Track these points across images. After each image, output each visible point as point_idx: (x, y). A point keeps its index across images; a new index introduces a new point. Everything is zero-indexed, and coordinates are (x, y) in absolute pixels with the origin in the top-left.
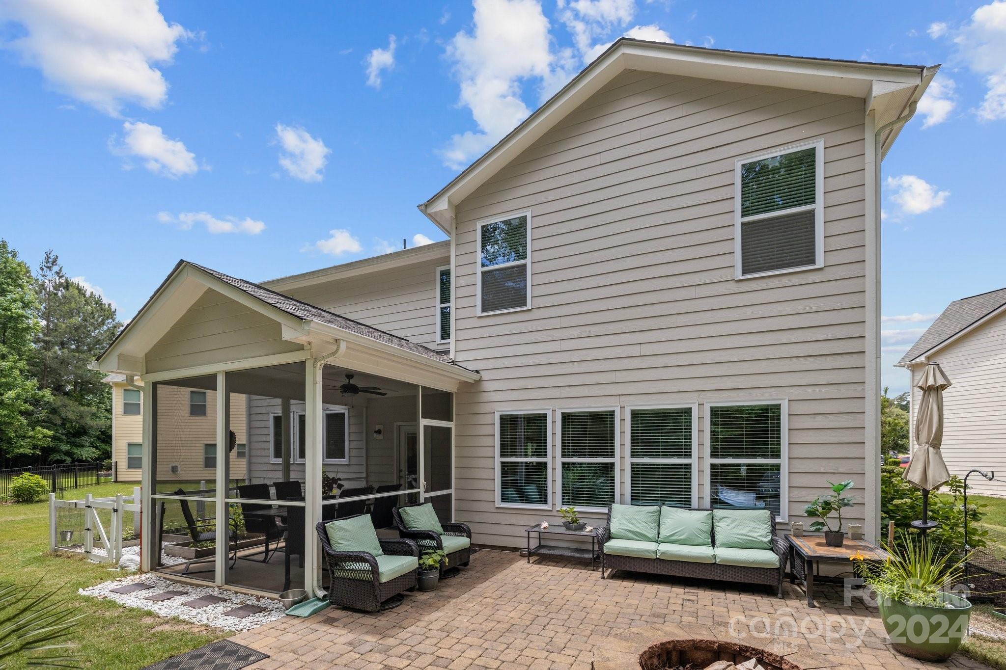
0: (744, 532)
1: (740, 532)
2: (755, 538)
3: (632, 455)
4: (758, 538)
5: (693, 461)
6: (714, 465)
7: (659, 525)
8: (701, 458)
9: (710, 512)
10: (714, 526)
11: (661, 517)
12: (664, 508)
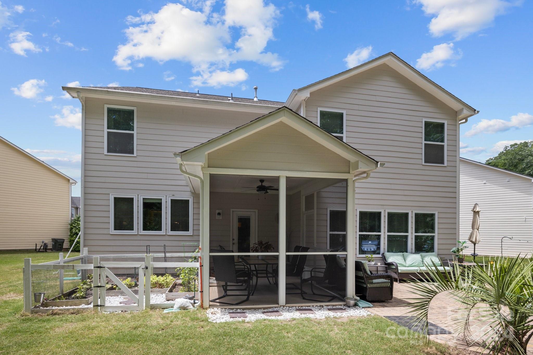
3: (388, 232)
5: (409, 234)
6: (415, 236)
7: (405, 260)
8: (412, 233)
9: (420, 254)
10: (423, 259)
11: (405, 257)
12: (405, 253)
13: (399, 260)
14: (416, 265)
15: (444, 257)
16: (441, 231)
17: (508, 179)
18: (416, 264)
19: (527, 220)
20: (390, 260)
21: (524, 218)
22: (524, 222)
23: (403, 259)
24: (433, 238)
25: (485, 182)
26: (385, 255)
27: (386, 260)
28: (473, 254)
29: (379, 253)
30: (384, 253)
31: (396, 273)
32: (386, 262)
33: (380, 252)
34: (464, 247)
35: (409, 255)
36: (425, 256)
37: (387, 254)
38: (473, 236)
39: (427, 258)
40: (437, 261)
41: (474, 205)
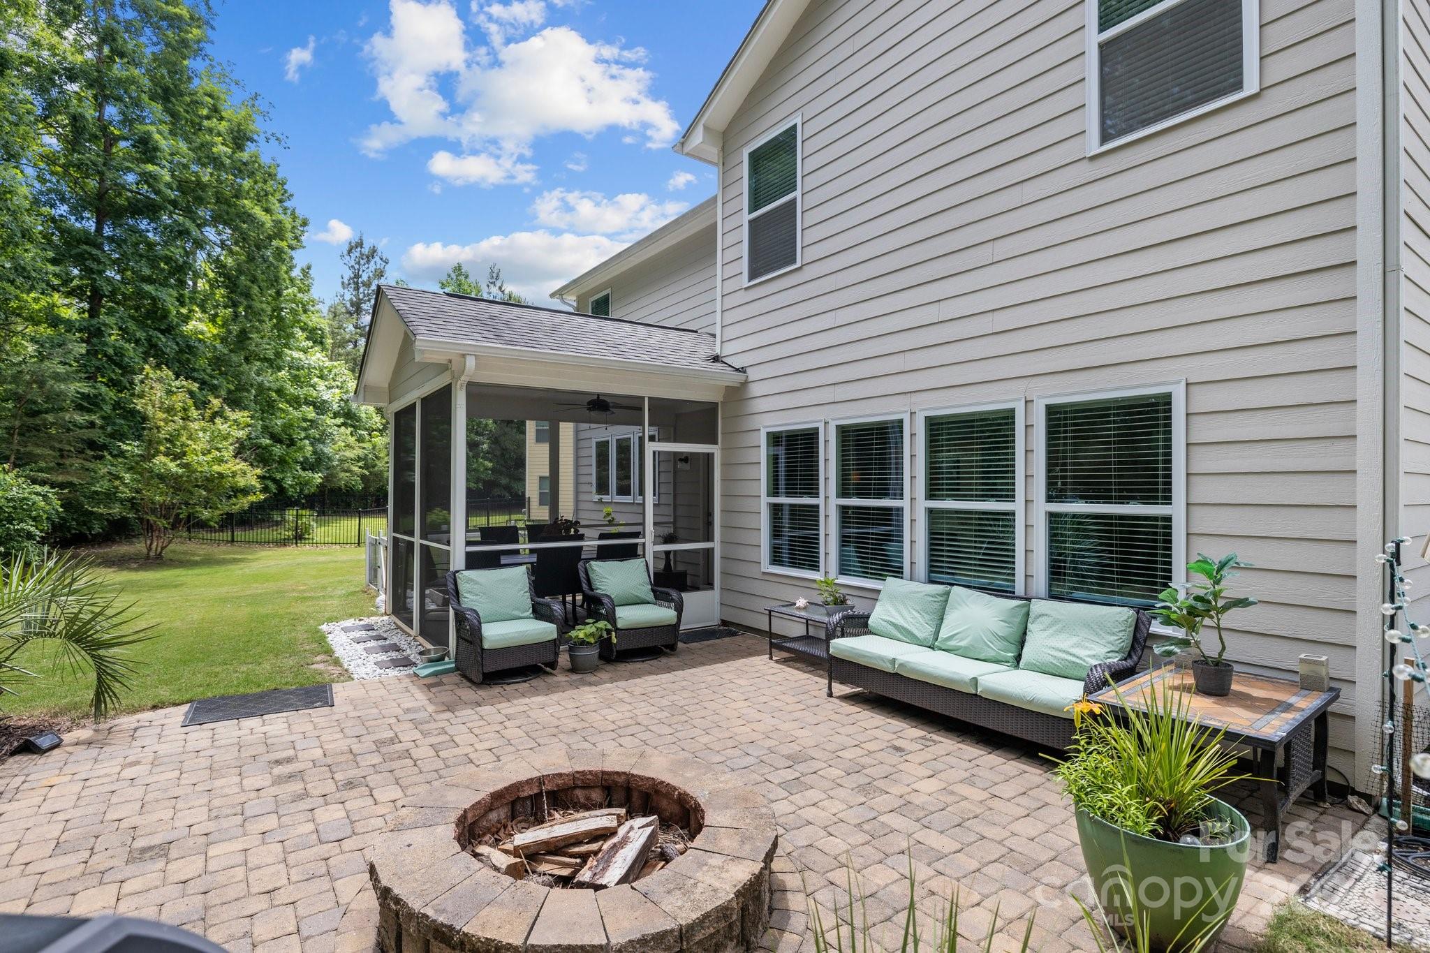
0: (1065, 646)
1: (1057, 645)
2: (1081, 659)
3: (929, 496)
4: (1088, 659)
5: (1018, 506)
6: (1053, 515)
7: (943, 619)
8: (1030, 502)
10: (1026, 630)
11: (948, 606)
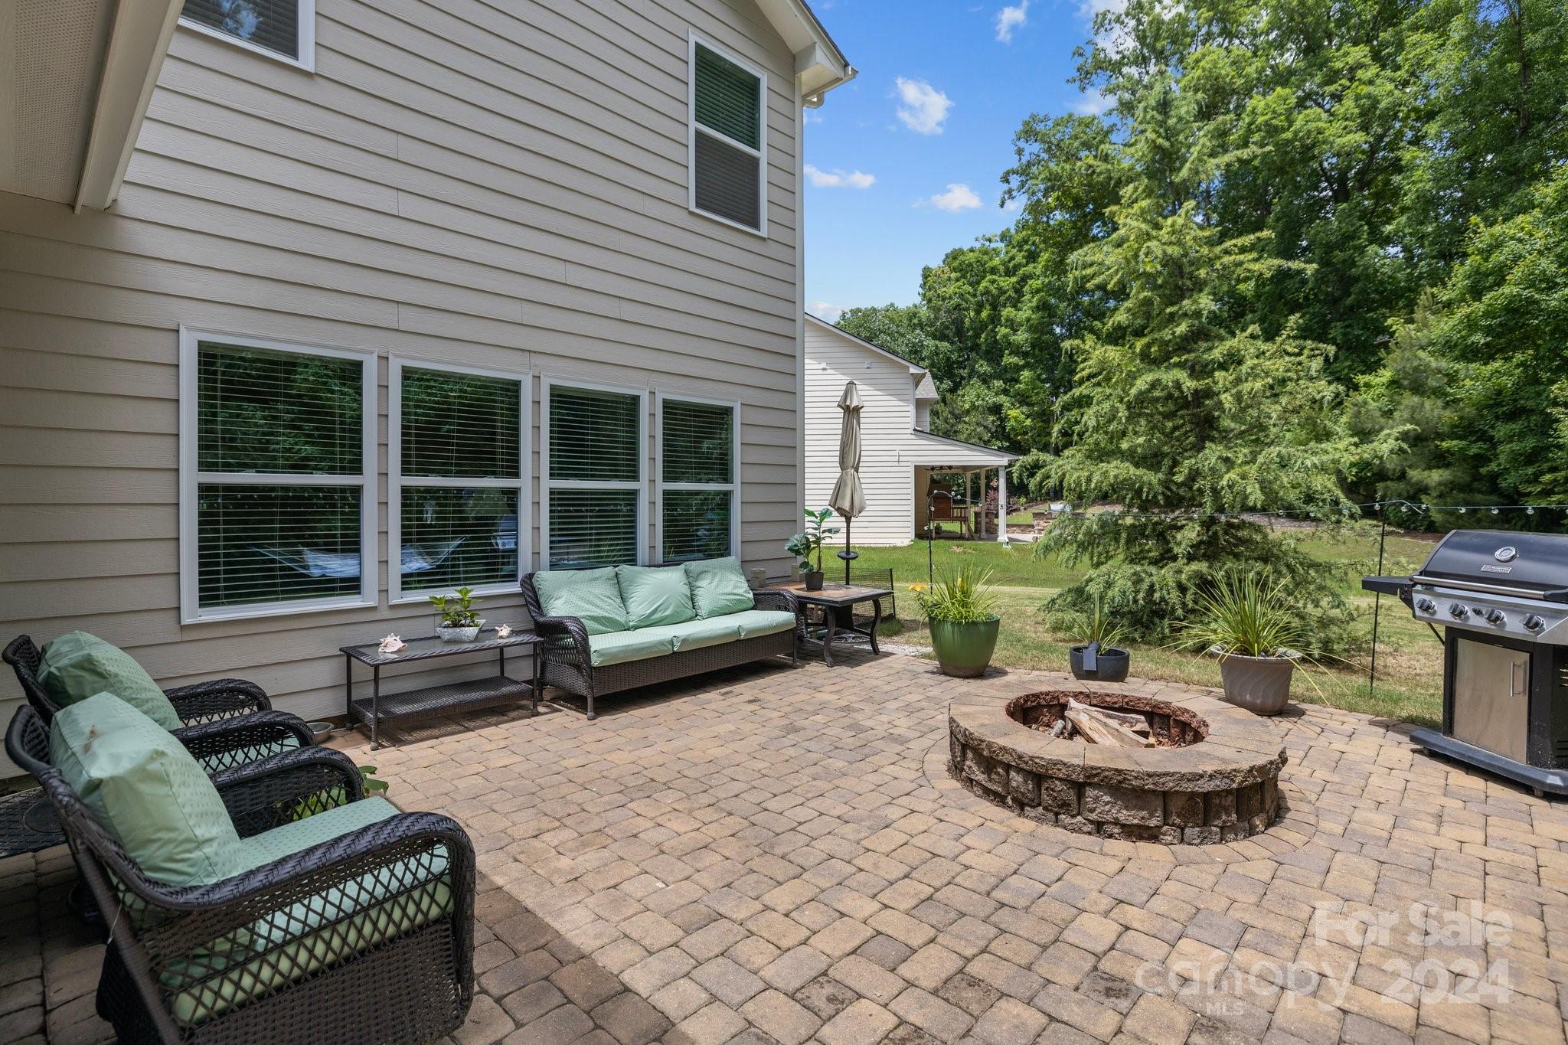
3: (551, 475)
5: (642, 486)
6: (666, 493)
7: (623, 600)
8: (652, 481)
9: (682, 566)
10: (692, 588)
11: (623, 585)
12: (625, 569)
13: (599, 603)
14: (667, 617)
15: (764, 572)
16: (754, 475)
17: (866, 363)
18: (667, 613)
19: (901, 459)
20: (558, 608)
21: (896, 453)
22: (896, 464)
23: (616, 592)
24: (724, 501)
25: (824, 365)
26: (536, 584)
27: (538, 606)
28: (843, 554)
29: (512, 577)
30: (531, 576)
31: (577, 667)
32: (542, 615)
33: (517, 570)
34: (824, 532)
35: (640, 573)
36: (700, 575)
37: (546, 579)
38: (844, 492)
39: (708, 581)
40: (741, 591)
41: (844, 388)
